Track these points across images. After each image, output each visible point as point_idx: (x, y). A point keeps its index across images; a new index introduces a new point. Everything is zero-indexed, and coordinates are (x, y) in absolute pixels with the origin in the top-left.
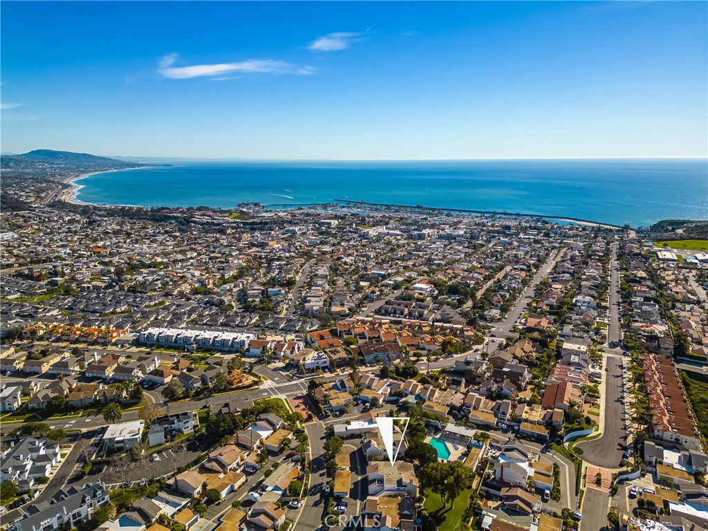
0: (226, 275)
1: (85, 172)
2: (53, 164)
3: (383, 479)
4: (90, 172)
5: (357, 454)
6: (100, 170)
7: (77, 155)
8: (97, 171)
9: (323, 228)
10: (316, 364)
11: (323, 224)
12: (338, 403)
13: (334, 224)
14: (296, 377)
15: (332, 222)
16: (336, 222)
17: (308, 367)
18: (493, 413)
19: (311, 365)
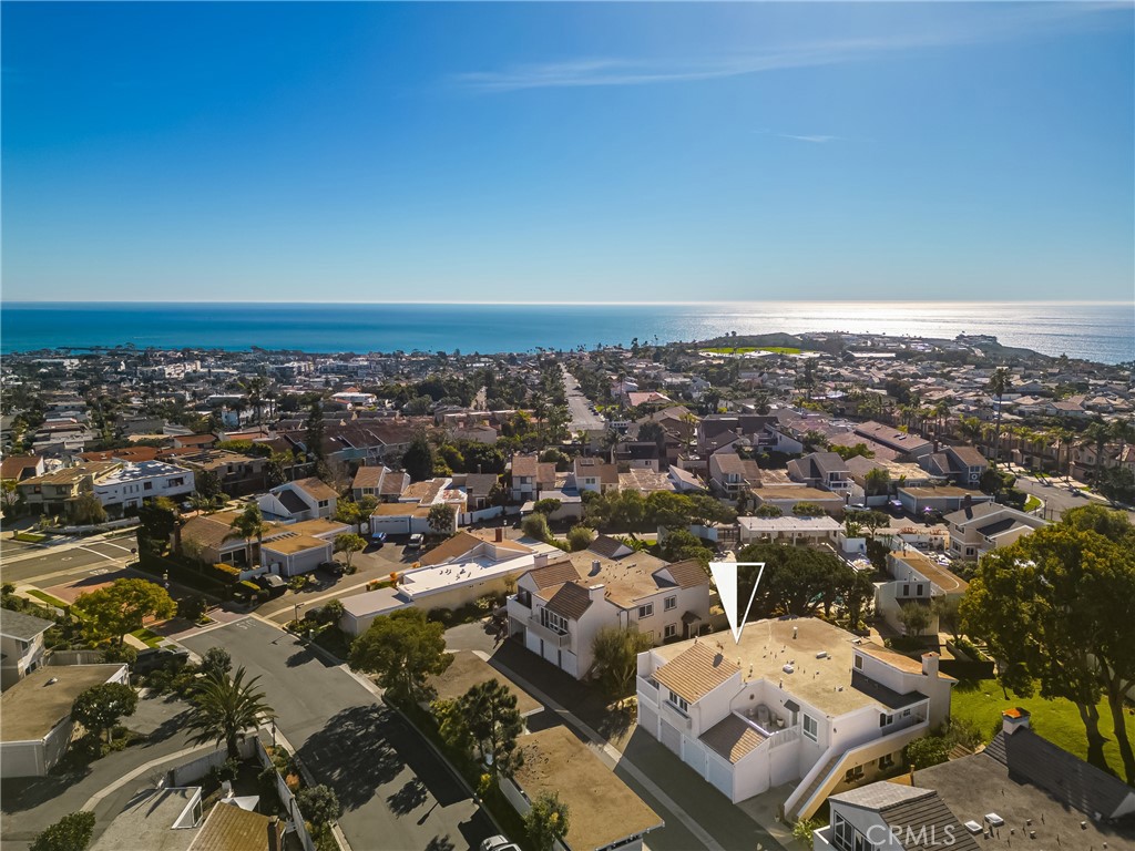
9: (44, 370)
10: (142, 487)
11: (41, 365)
12: (303, 547)
13: (70, 364)
14: (67, 534)
15: (67, 362)
16: (76, 362)
17: (113, 501)
18: (808, 486)
19: (121, 492)
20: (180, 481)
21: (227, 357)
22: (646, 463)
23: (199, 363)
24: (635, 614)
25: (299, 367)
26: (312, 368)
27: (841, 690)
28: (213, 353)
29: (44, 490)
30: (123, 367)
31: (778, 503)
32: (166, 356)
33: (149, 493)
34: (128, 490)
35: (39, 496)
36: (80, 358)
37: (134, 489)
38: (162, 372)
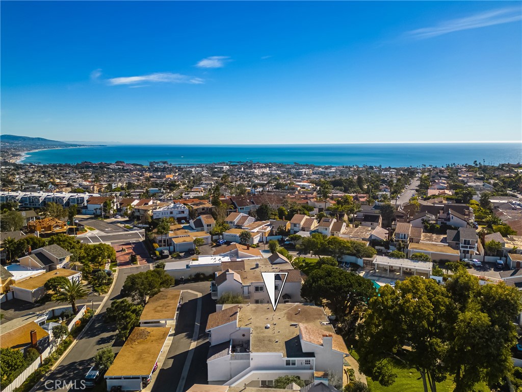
0: (113, 185)
1: (35, 149)
2: (12, 143)
3: (249, 341)
4: (40, 148)
5: (200, 304)
6: (49, 148)
7: (33, 139)
8: (46, 148)
9: (216, 170)
10: (169, 213)
11: (216, 168)
12: (185, 241)
13: (226, 168)
14: (138, 227)
15: (225, 167)
16: (228, 167)
17: (158, 217)
18: (448, 246)
19: (161, 214)
20: (183, 212)
21: (280, 166)
22: (371, 224)
23: (268, 169)
24: (252, 289)
25: (305, 172)
26: (311, 172)
27: (277, 342)
28: (275, 164)
29: (140, 211)
30: (242, 170)
31: (424, 253)
32: (259, 166)
33: (172, 215)
34: (164, 214)
35: (139, 213)
36: (229, 166)
37: (166, 213)
38: (254, 172)
